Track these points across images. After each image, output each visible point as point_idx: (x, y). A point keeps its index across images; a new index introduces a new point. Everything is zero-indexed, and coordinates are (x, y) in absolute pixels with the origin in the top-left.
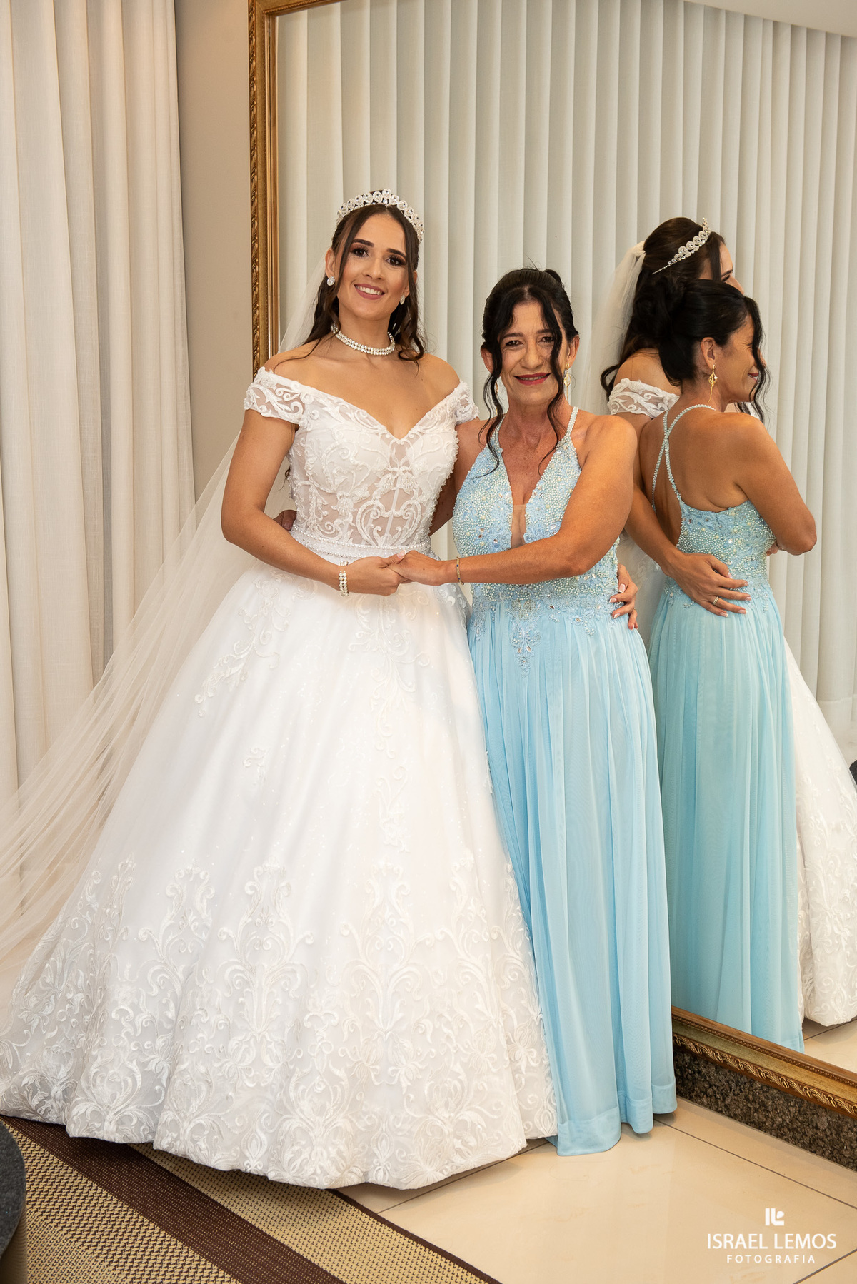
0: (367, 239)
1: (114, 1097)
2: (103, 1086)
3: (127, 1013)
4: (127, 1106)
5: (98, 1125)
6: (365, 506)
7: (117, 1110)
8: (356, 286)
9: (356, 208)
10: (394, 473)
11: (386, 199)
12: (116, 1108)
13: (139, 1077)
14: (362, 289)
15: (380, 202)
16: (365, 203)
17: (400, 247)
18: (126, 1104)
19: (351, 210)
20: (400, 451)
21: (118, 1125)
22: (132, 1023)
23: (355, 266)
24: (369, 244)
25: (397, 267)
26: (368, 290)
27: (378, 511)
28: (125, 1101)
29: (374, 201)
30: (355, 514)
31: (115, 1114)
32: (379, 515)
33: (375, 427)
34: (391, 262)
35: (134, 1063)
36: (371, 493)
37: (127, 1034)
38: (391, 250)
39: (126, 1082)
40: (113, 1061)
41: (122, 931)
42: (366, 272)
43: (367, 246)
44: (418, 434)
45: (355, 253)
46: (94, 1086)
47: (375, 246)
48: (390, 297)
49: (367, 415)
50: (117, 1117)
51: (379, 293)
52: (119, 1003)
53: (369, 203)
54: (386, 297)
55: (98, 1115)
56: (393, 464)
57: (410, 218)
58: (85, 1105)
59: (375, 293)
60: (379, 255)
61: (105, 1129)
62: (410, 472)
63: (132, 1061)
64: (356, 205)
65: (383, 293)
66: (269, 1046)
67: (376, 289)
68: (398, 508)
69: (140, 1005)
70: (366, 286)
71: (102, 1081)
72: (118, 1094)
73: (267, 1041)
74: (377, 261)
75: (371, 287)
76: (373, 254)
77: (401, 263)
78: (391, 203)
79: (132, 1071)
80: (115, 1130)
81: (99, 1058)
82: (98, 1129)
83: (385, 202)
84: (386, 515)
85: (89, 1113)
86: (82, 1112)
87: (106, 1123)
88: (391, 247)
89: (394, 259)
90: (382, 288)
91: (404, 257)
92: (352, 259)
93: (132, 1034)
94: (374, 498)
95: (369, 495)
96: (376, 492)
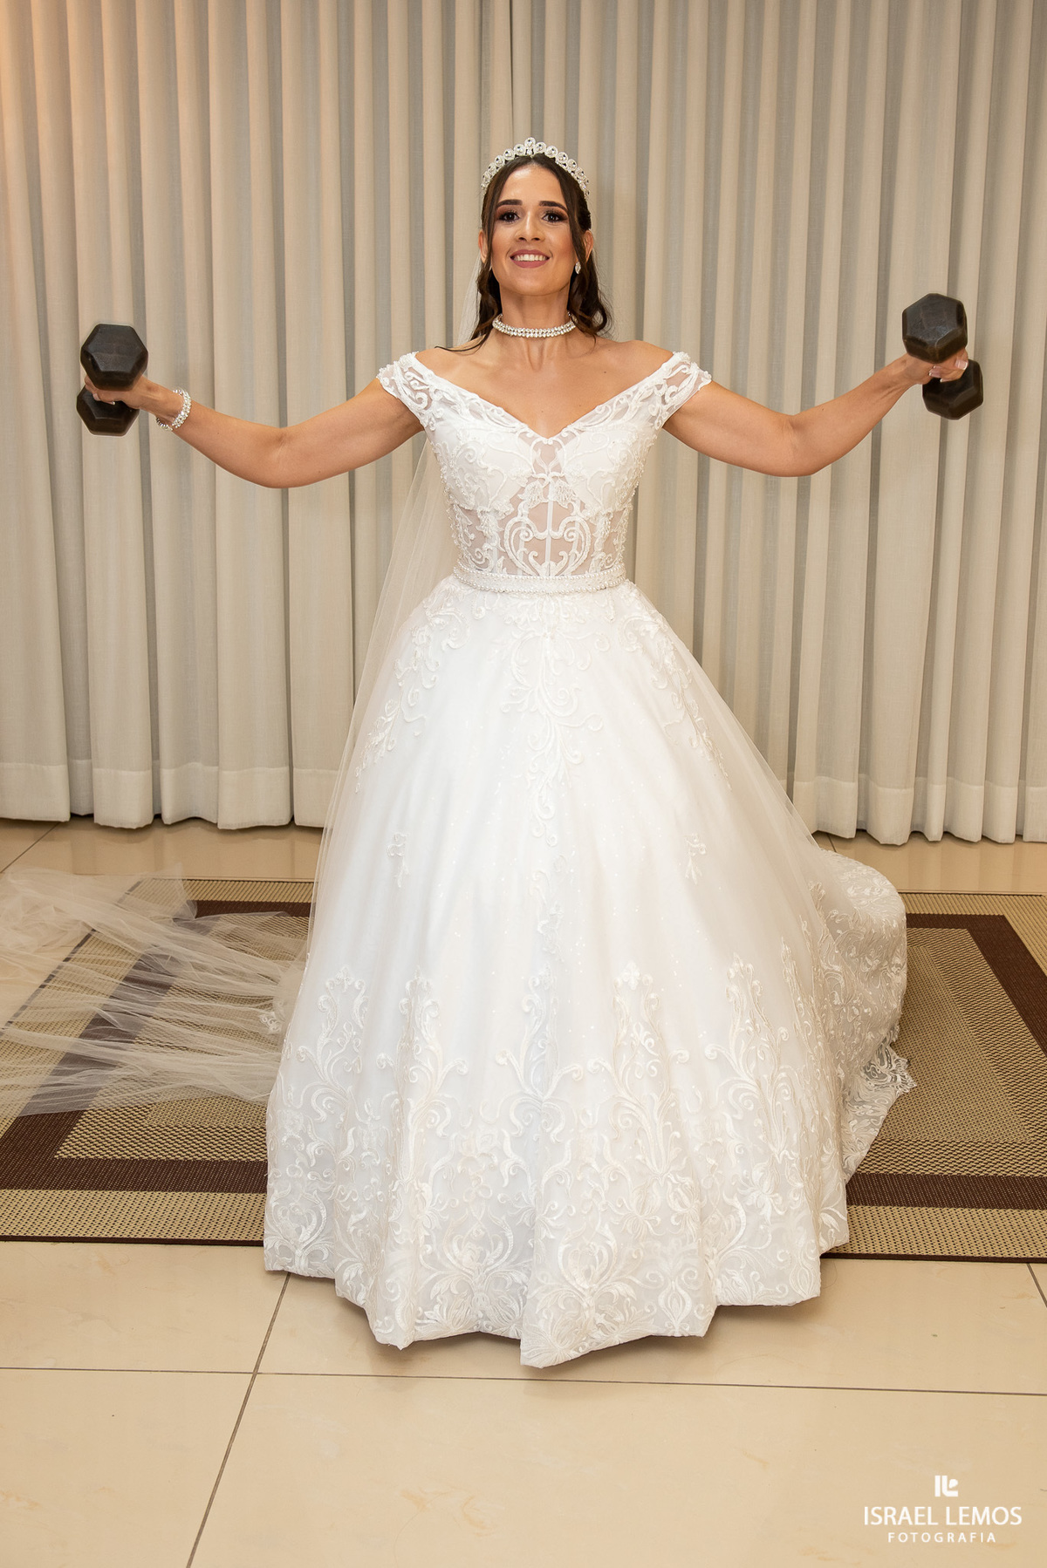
0: (514, 198)
2: (286, 1219)
3: (298, 1141)
4: (316, 1240)
5: (289, 1260)
6: (511, 523)
8: (511, 256)
9: (498, 170)
10: (542, 480)
11: (530, 148)
14: (521, 258)
15: (522, 155)
16: (506, 161)
17: (557, 199)
20: (549, 454)
21: (309, 1259)
27: (529, 531)
29: (516, 156)
30: (501, 534)
31: (304, 1249)
32: (531, 536)
33: (512, 425)
36: (516, 507)
37: (300, 1164)
38: (546, 204)
39: (309, 1215)
40: (292, 1193)
42: (519, 237)
43: (516, 207)
45: (504, 220)
46: (277, 1220)
47: (525, 204)
48: (557, 262)
52: (287, 1130)
53: (511, 159)
54: (553, 261)
55: (288, 1251)
56: (538, 468)
60: (531, 212)
62: (564, 479)
63: (311, 1195)
64: (497, 167)
66: (417, 1196)
68: (556, 527)
69: (309, 1133)
71: (284, 1215)
73: (415, 1191)
74: (531, 221)
75: (530, 253)
76: (524, 214)
78: (535, 153)
79: (315, 1205)
80: (307, 1264)
81: (277, 1190)
83: (527, 152)
84: (541, 535)
85: (277, 1248)
87: (297, 1258)
89: (551, 212)
90: (545, 250)
92: (501, 226)
94: (520, 513)
95: (513, 509)
96: (521, 505)
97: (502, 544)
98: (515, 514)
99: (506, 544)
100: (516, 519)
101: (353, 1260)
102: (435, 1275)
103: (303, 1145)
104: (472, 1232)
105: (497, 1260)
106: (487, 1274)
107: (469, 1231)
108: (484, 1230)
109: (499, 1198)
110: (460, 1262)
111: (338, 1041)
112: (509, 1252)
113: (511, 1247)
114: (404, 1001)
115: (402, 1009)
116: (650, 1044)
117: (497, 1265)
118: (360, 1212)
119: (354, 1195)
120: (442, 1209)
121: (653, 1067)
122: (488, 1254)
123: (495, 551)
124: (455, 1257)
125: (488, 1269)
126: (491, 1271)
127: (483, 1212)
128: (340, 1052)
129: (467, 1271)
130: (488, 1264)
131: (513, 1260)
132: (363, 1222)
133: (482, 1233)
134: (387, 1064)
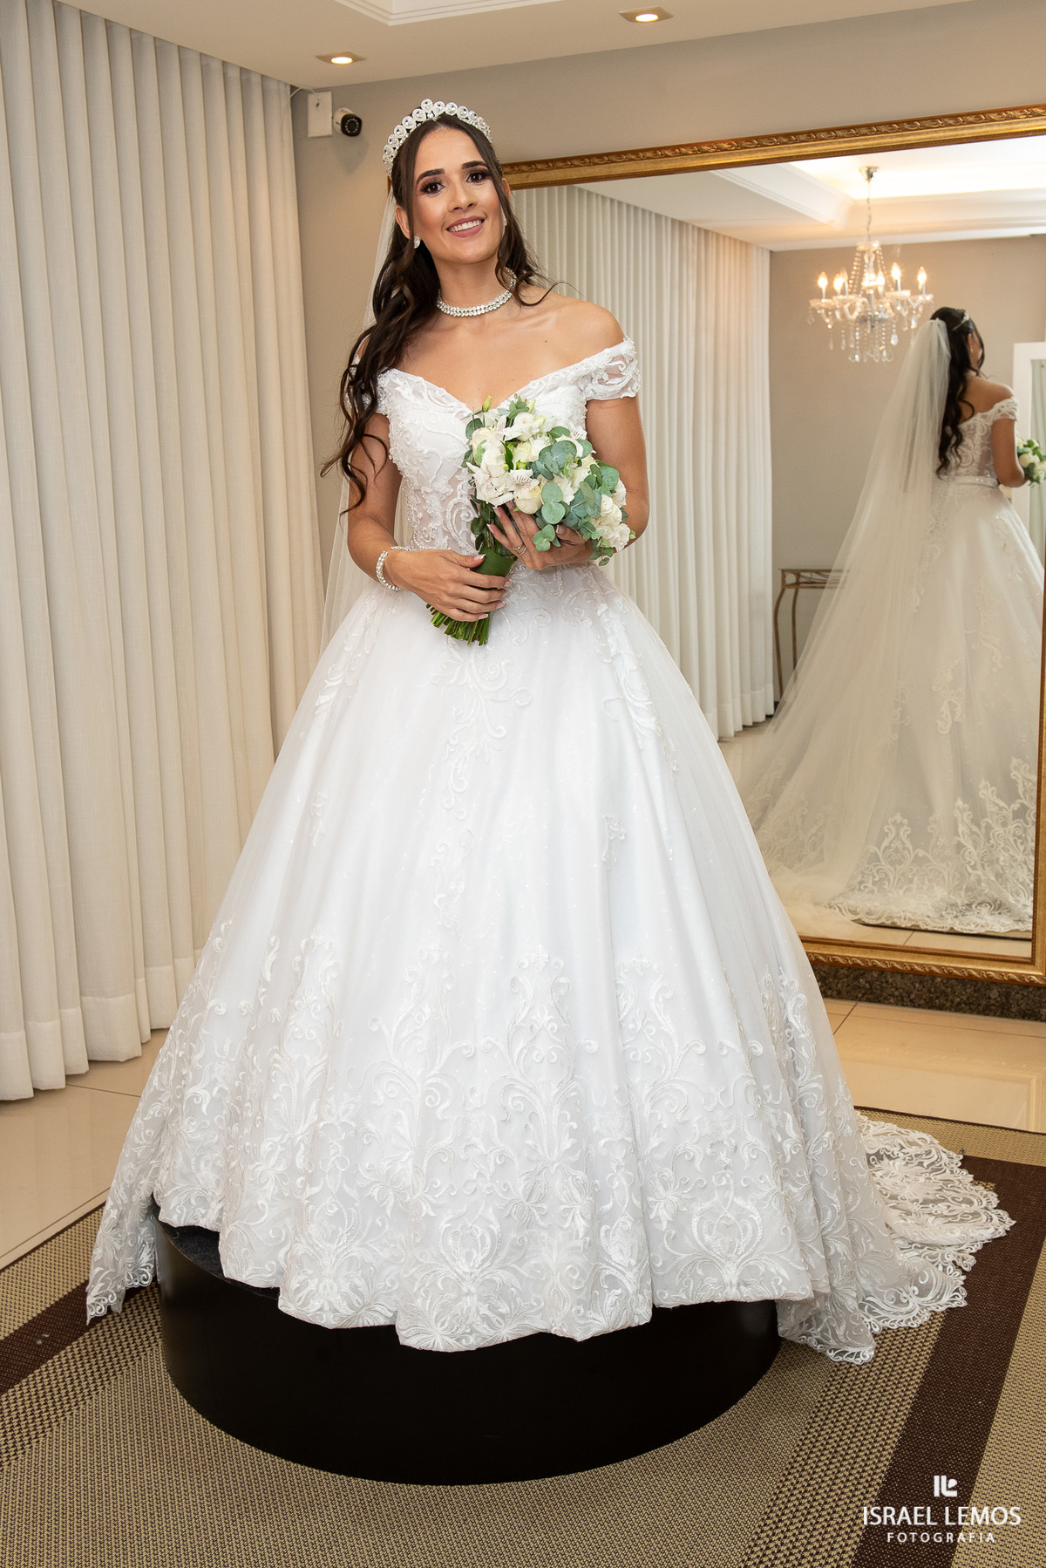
0: (433, 168)
8: (448, 229)
9: (401, 142)
11: (429, 112)
14: (456, 229)
15: (424, 119)
16: (408, 131)
19: (397, 148)
23: (435, 206)
24: (438, 172)
26: (465, 226)
29: (417, 122)
34: (473, 180)
38: (467, 165)
42: (453, 205)
43: (437, 176)
45: (429, 192)
47: (446, 171)
48: (493, 221)
51: (478, 223)
53: (413, 127)
54: (487, 223)
57: (467, 118)
59: (475, 224)
60: (456, 178)
64: (400, 139)
65: (483, 220)
67: (472, 220)
70: (460, 222)
74: (458, 186)
75: (467, 221)
76: (449, 181)
77: (484, 175)
78: (437, 114)
83: (430, 116)
89: (475, 174)
90: (480, 215)
91: (484, 165)
94: (459, 493)
95: (452, 490)
96: (460, 486)
97: (445, 524)
98: (454, 495)
99: (449, 525)
100: (455, 500)
107: (324, 1204)
114: (298, 958)
115: (295, 966)
116: (553, 1028)
123: (440, 531)
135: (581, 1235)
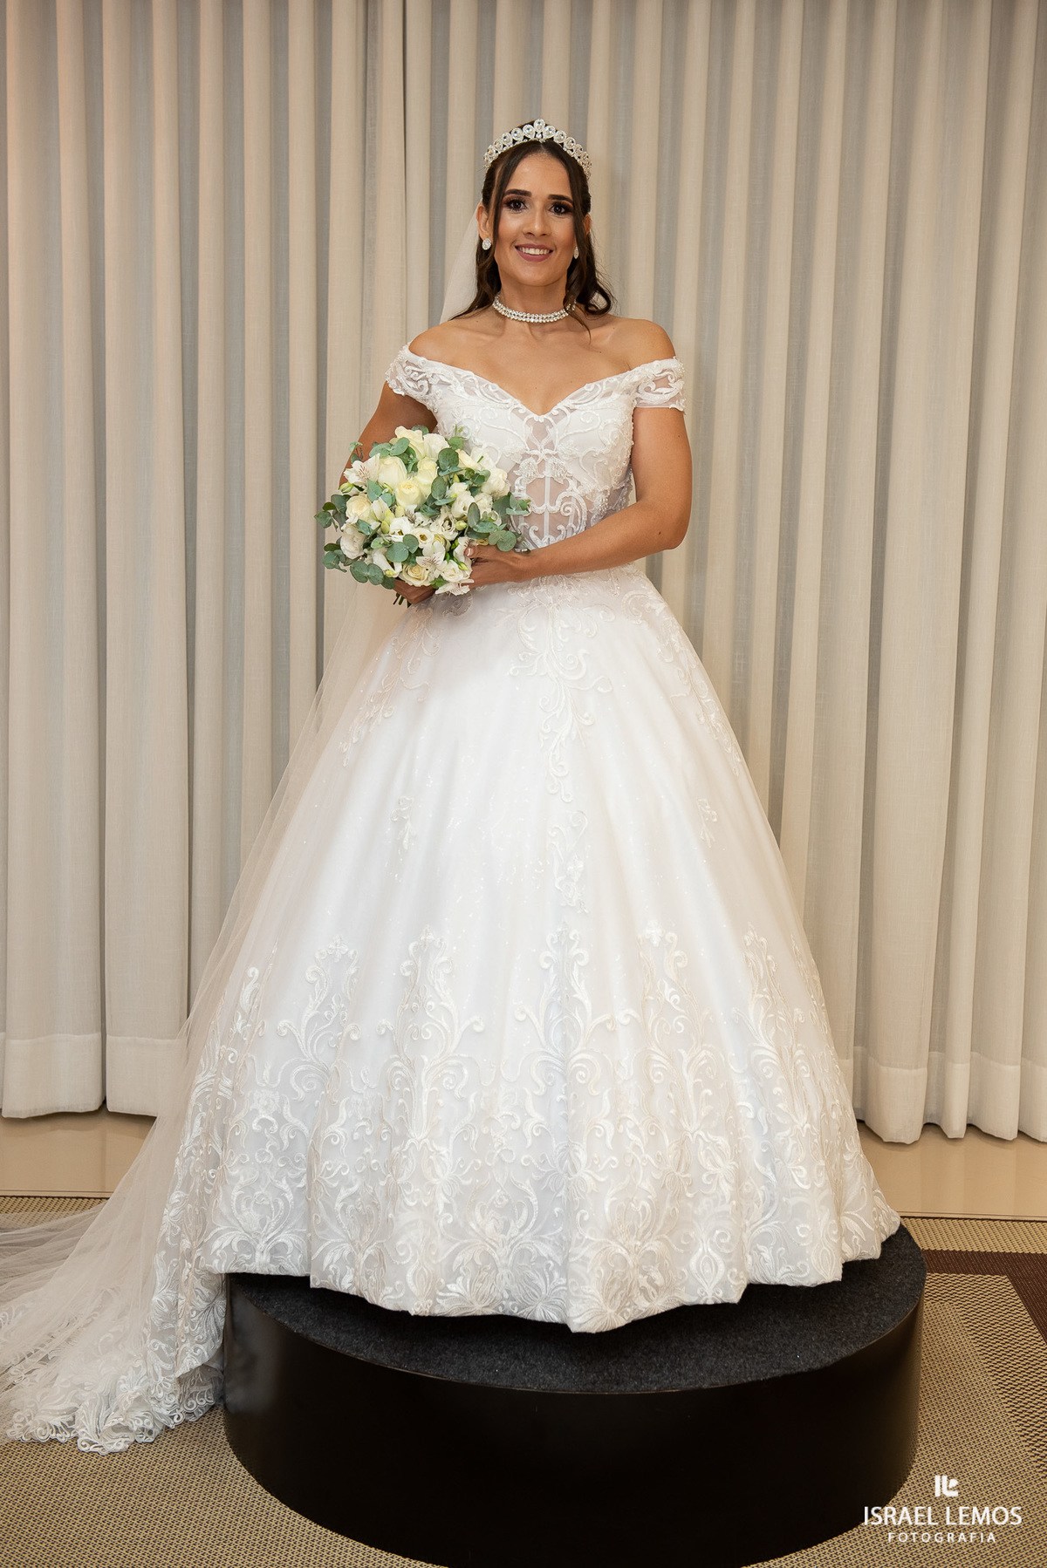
0: (521, 187)
1: (263, 1222)
2: (249, 1210)
3: (271, 1123)
4: (280, 1232)
5: (248, 1257)
7: (269, 1238)
8: (516, 248)
9: (505, 149)
10: (536, 457)
11: (539, 132)
12: (267, 1236)
13: (290, 1197)
14: (525, 250)
15: (532, 138)
16: (514, 141)
17: (565, 192)
18: (279, 1229)
19: (499, 153)
20: (540, 430)
21: (272, 1254)
22: (277, 1136)
23: (512, 222)
24: (526, 193)
25: (563, 216)
26: (532, 251)
28: (276, 1227)
29: (525, 137)
31: (267, 1242)
33: (506, 401)
34: (556, 211)
35: (284, 1181)
37: (272, 1148)
38: (553, 197)
39: (276, 1203)
40: (258, 1181)
41: (259, 1026)
42: (526, 230)
43: (524, 197)
44: (565, 410)
45: (511, 207)
46: (239, 1211)
47: (534, 195)
48: (560, 255)
49: (498, 388)
50: (270, 1246)
51: (545, 252)
52: (260, 1111)
53: (520, 141)
54: (555, 256)
55: (247, 1246)
56: (532, 445)
57: (571, 151)
58: (230, 1235)
59: (542, 252)
60: (538, 205)
61: (257, 1260)
62: (556, 455)
63: (281, 1180)
64: (504, 146)
65: (551, 251)
66: (431, 1157)
67: (540, 247)
68: (553, 501)
69: (284, 1113)
70: (530, 246)
71: (248, 1205)
72: (268, 1218)
73: (429, 1151)
74: (538, 214)
75: (535, 247)
76: (532, 205)
77: (567, 210)
78: (546, 137)
79: (282, 1191)
80: (268, 1260)
81: (242, 1178)
82: (249, 1262)
83: (539, 136)
84: (539, 510)
85: (235, 1244)
86: (225, 1244)
87: (258, 1254)
88: (553, 193)
89: (558, 205)
90: (549, 246)
91: (570, 201)
92: (507, 214)
93: (278, 1149)
96: (518, 481)
101: (338, 1240)
102: (457, 1245)
103: (276, 1127)
104: (494, 1199)
105: (521, 1230)
106: (512, 1247)
107: (493, 1198)
108: (507, 1197)
109: (522, 1161)
110: (483, 1231)
111: (326, 1014)
112: (534, 1220)
113: (535, 1214)
114: (406, 963)
115: (404, 972)
116: (675, 1001)
117: (521, 1235)
118: (351, 1185)
119: (345, 1168)
120: (464, 1173)
121: (679, 1023)
122: (512, 1224)
124: (478, 1225)
125: (513, 1242)
126: (516, 1243)
127: (506, 1178)
128: (327, 1025)
129: (490, 1242)
130: (512, 1236)
131: (537, 1230)
132: (353, 1196)
133: (506, 1200)
134: (387, 1029)
135: (727, 1200)
